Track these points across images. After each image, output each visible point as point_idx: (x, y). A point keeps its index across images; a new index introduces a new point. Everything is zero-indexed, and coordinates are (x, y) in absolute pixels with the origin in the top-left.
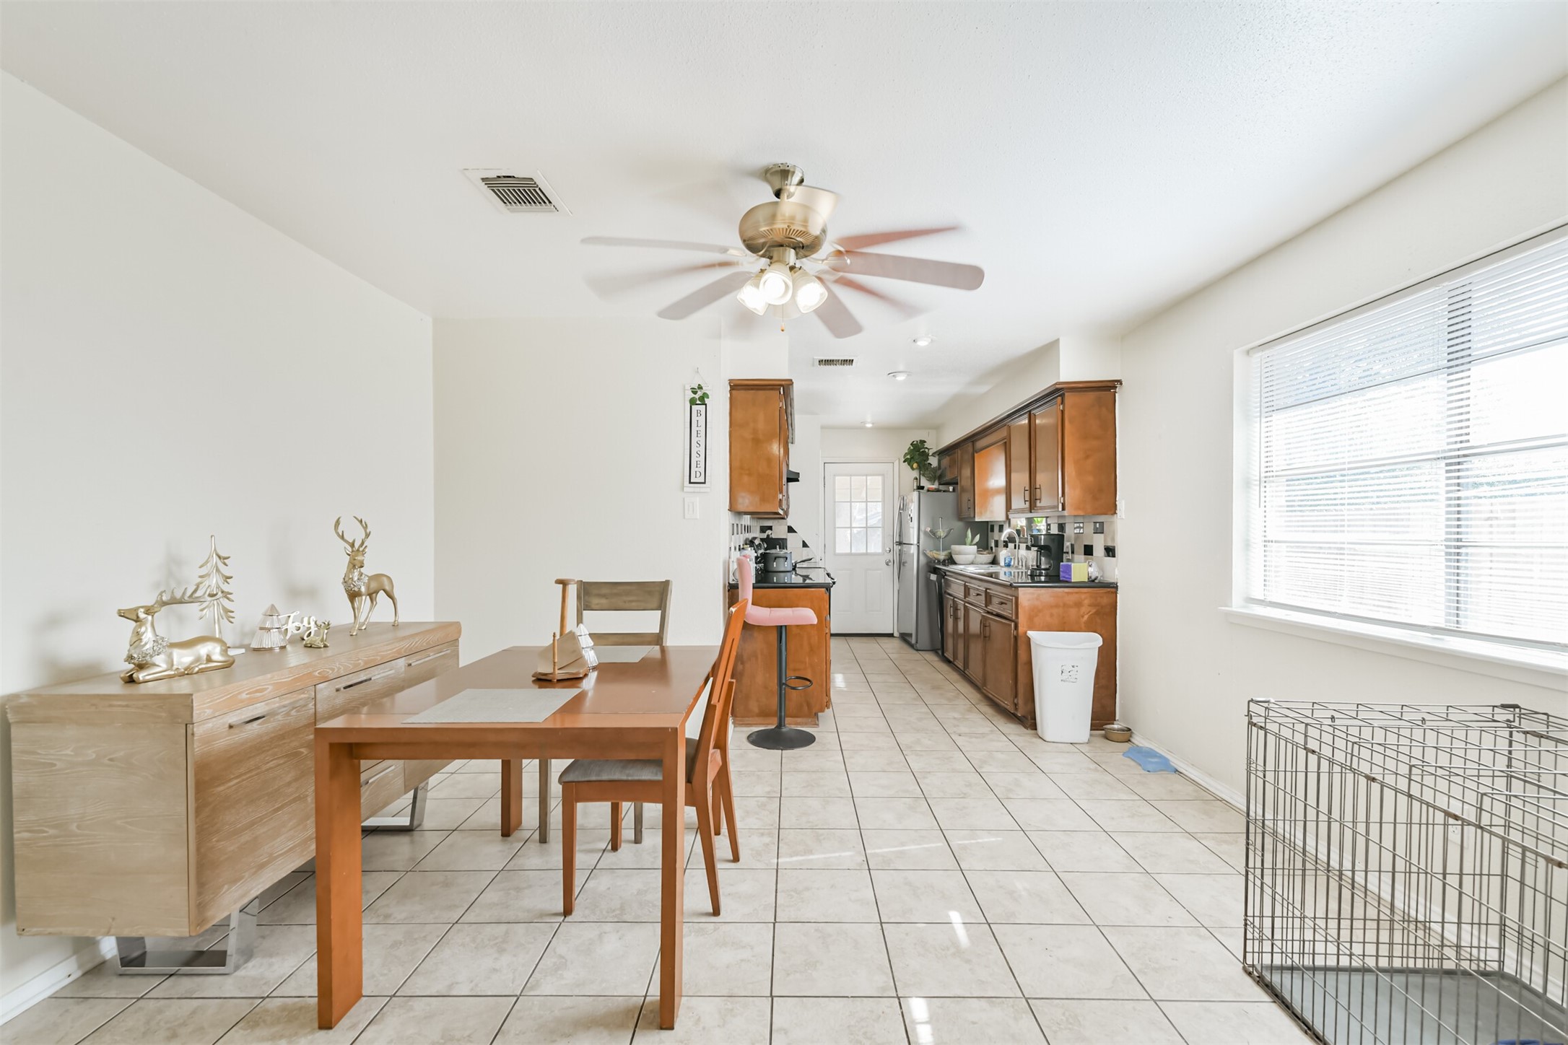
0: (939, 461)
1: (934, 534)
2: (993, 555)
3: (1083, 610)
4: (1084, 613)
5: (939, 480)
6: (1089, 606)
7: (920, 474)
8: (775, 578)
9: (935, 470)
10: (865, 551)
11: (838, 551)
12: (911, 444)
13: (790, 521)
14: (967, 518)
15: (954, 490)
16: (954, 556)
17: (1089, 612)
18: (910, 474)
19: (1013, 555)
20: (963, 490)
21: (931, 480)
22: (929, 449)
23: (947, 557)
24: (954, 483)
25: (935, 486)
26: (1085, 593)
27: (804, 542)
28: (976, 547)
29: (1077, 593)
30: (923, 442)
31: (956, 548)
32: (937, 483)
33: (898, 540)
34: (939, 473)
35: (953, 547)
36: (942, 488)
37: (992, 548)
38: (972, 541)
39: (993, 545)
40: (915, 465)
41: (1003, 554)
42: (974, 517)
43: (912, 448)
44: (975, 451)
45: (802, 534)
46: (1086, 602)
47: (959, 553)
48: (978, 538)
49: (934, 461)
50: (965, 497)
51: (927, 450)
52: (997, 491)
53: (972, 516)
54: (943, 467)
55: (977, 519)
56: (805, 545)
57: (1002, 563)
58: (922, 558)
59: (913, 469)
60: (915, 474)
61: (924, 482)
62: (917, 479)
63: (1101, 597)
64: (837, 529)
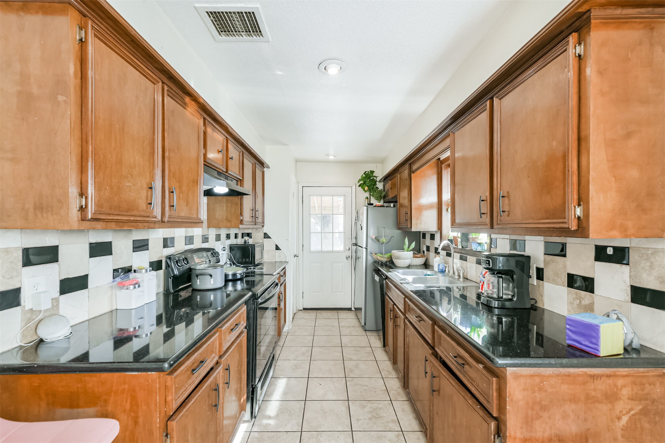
0: (384, 186)
1: (378, 241)
2: (426, 258)
3: (620, 406)
4: (621, 412)
5: (384, 199)
6: (631, 399)
7: (370, 195)
8: (199, 297)
9: (381, 192)
10: (331, 249)
11: (312, 249)
12: (364, 174)
13: (266, 230)
14: (405, 228)
15: (394, 206)
16: (394, 260)
17: (631, 410)
18: (363, 195)
19: (446, 263)
20: (402, 206)
21: (379, 199)
22: (376, 177)
23: (388, 260)
24: (394, 201)
25: (381, 203)
26: (624, 376)
27: (276, 246)
28: (412, 252)
29: (608, 376)
30: (372, 172)
31: (395, 253)
32: (382, 201)
33: (354, 242)
34: (383, 194)
35: (393, 251)
36: (386, 204)
37: (424, 252)
38: (409, 247)
39: (425, 249)
40: (366, 188)
41: (437, 261)
42: (411, 227)
43: (364, 176)
44: (411, 172)
45: (276, 239)
46: (625, 392)
47: (398, 258)
48: (413, 245)
49: (380, 186)
50: (403, 211)
51: (375, 178)
52: (430, 207)
53: (409, 226)
54: (386, 190)
55: (413, 229)
56: (277, 248)
57: (436, 269)
58: (369, 258)
59: (365, 191)
60: (367, 194)
61: (373, 201)
62: (368, 198)
63: (650, 384)
64: (312, 234)
